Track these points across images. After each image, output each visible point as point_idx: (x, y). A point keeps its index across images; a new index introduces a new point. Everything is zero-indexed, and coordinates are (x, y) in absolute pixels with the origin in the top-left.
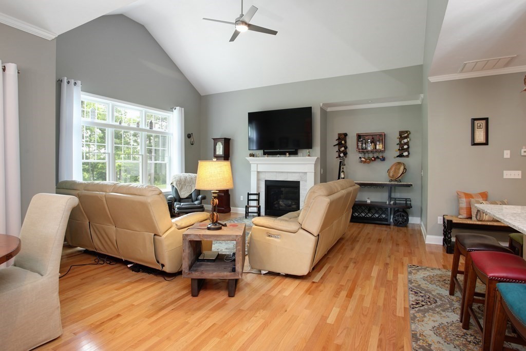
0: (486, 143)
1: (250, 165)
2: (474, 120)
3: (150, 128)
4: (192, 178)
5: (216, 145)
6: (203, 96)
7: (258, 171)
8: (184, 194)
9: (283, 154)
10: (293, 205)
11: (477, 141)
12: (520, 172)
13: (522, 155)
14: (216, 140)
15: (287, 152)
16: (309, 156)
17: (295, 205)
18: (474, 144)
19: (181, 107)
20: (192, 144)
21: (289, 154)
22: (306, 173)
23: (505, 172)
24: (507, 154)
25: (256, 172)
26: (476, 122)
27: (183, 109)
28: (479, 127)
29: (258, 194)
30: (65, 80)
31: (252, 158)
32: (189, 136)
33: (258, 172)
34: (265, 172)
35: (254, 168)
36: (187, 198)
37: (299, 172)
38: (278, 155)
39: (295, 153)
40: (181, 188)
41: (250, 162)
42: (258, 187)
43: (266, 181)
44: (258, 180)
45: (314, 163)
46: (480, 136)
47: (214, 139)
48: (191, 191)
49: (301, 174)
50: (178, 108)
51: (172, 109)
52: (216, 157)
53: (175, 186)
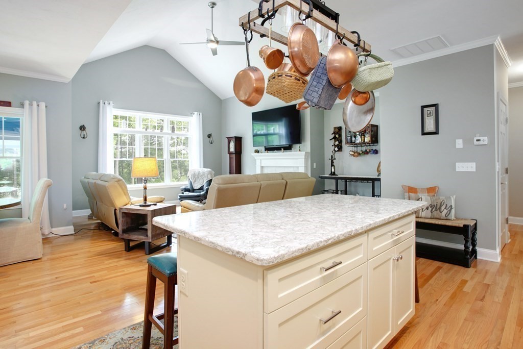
0: (436, 133)
1: (255, 160)
2: (423, 107)
3: (172, 132)
4: (204, 173)
5: (230, 143)
6: (224, 100)
7: (262, 165)
8: (197, 186)
9: (280, 149)
11: (426, 130)
12: (474, 165)
13: (475, 144)
14: (229, 139)
15: (282, 147)
16: (300, 151)
18: (424, 134)
19: (198, 111)
20: (211, 143)
21: (284, 150)
22: (298, 167)
23: (457, 164)
24: (459, 144)
25: (260, 167)
26: (426, 110)
27: (201, 114)
28: (429, 115)
31: (257, 154)
32: (209, 136)
33: (262, 167)
34: (267, 166)
35: (258, 163)
36: (199, 189)
37: (294, 167)
39: (289, 148)
40: (195, 181)
41: (256, 158)
45: (304, 157)
46: (430, 126)
47: (227, 138)
50: (196, 113)
51: (191, 114)
52: (230, 153)
53: (190, 179)
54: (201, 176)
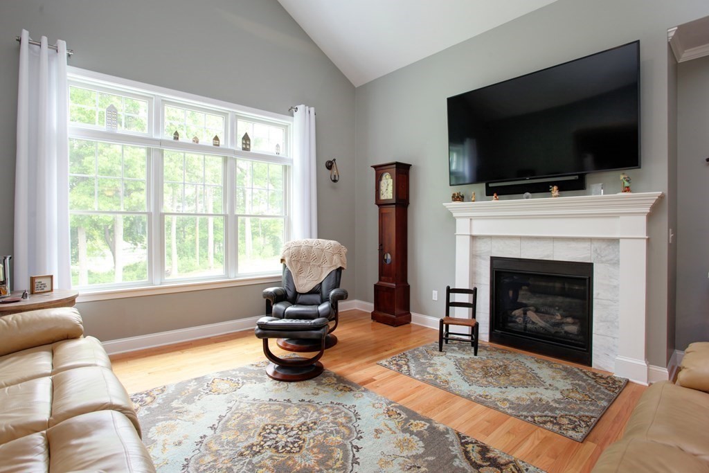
1: (453, 220)
3: (245, 149)
4: (322, 250)
5: (381, 180)
6: (359, 87)
7: (474, 234)
8: (304, 284)
9: (543, 189)
10: (568, 324)
14: (380, 170)
15: (554, 184)
16: (627, 189)
17: (573, 324)
19: (308, 104)
20: (335, 181)
21: (560, 189)
22: (615, 241)
25: (469, 237)
27: (312, 109)
29: (474, 292)
30: (25, 36)
32: (330, 166)
33: (473, 238)
34: (491, 237)
35: (462, 228)
36: (310, 293)
37: (590, 240)
38: (528, 194)
39: (576, 185)
40: (300, 272)
41: (455, 215)
42: (473, 274)
43: (493, 259)
44: (474, 256)
45: (647, 210)
47: (375, 167)
48: (319, 279)
49: (596, 245)
50: (301, 107)
51: (290, 112)
52: (381, 204)
53: (288, 266)
54: (315, 259)
